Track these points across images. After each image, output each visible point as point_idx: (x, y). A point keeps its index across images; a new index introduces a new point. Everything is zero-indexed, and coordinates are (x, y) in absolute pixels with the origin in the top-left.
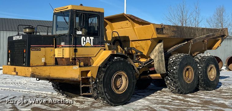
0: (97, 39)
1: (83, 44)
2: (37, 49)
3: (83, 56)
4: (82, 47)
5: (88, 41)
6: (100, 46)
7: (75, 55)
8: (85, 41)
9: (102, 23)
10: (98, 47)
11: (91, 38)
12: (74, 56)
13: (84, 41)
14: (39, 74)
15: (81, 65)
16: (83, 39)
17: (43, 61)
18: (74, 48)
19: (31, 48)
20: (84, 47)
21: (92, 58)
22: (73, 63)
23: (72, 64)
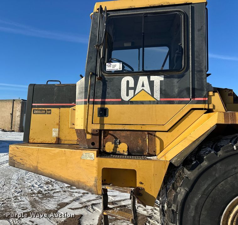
0: (176, 80)
1: (128, 95)
2: (44, 112)
3: (127, 128)
4: (123, 102)
5: (143, 86)
6: (189, 99)
7: (102, 124)
8: (131, 88)
9: (196, 32)
10: (180, 103)
11: (152, 78)
12: (98, 127)
13: (128, 88)
14: (20, 161)
15: (118, 150)
16: (128, 82)
17: (55, 134)
18: (99, 106)
19: (33, 109)
20: (130, 102)
21: (157, 134)
22: (93, 144)
23: (92, 146)
